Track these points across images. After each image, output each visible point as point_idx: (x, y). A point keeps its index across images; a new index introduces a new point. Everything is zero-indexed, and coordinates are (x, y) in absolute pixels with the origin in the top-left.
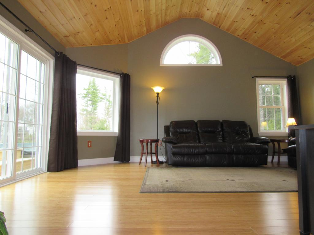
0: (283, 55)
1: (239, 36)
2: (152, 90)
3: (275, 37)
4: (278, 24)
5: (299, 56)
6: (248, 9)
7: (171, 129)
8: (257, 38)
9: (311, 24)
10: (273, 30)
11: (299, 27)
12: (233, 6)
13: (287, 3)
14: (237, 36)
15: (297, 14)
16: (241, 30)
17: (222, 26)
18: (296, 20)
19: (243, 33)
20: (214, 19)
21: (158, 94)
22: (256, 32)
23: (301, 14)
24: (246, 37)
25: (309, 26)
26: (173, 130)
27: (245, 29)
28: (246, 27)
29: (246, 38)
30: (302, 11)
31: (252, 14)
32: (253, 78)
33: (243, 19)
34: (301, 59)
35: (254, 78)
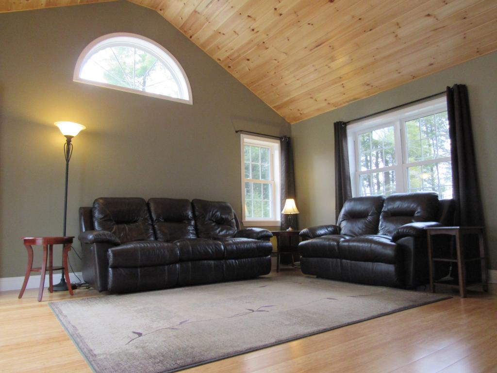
0: (277, 104)
1: (220, 60)
2: (56, 129)
3: (275, 73)
4: (286, 53)
5: (299, 110)
6: (249, 16)
7: (97, 214)
8: (247, 69)
9: (329, 65)
10: (276, 62)
11: (313, 66)
12: (225, 6)
13: (309, 24)
14: (216, 60)
15: (317, 45)
16: (226, 51)
17: (196, 35)
18: (313, 53)
19: (228, 57)
20: (184, 20)
21: (69, 139)
22: (248, 60)
23: (322, 46)
24: (230, 65)
25: (326, 67)
26: (101, 216)
27: (233, 51)
28: (236, 48)
29: (229, 67)
30: (324, 42)
31: (252, 28)
32: (237, 132)
33: (235, 32)
34: (299, 115)
35: (239, 133)
